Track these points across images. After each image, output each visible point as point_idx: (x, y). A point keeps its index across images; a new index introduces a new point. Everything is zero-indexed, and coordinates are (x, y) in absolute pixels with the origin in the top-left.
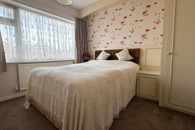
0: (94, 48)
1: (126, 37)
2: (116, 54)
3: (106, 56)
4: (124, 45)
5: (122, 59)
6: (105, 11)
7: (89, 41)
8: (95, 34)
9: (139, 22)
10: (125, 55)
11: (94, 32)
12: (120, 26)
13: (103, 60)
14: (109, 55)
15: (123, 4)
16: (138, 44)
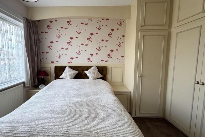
0: (53, 62)
1: (93, 54)
2: (85, 72)
3: (73, 74)
4: (91, 61)
5: (94, 77)
6: (68, 20)
7: (43, 52)
8: (52, 45)
9: (104, 41)
10: (96, 73)
11: (52, 42)
12: (87, 42)
13: (71, 79)
14: (77, 72)
15: (89, 20)
16: (104, 62)
